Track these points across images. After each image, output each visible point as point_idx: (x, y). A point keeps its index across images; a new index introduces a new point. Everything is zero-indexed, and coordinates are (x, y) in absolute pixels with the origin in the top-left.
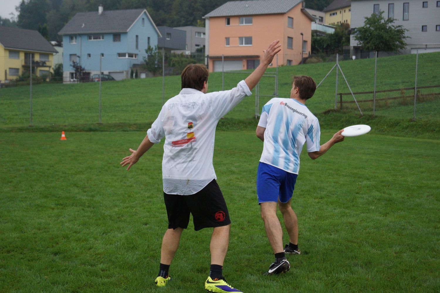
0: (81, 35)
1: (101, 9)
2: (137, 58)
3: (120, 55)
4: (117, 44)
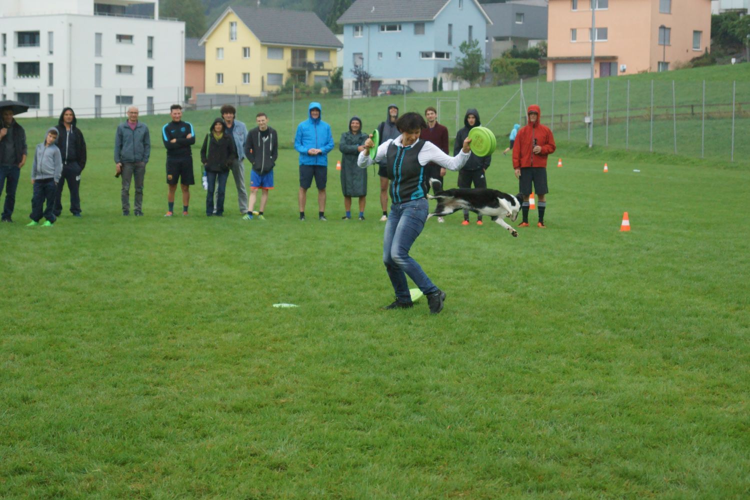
2: (450, 59)
3: (424, 54)
4: (419, 38)
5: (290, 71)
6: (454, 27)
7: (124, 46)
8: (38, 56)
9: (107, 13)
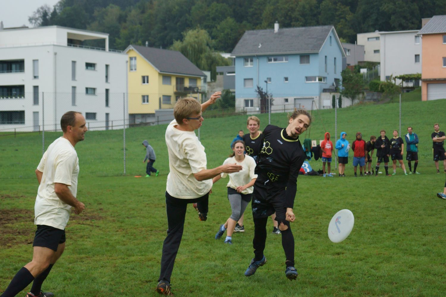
0: (258, 57)
1: (276, 26)
2: (325, 82)
3: (308, 79)
4: (305, 66)
5: (175, 93)
6: (328, 58)
7: (90, 72)
8: (23, 80)
9: (78, 45)
